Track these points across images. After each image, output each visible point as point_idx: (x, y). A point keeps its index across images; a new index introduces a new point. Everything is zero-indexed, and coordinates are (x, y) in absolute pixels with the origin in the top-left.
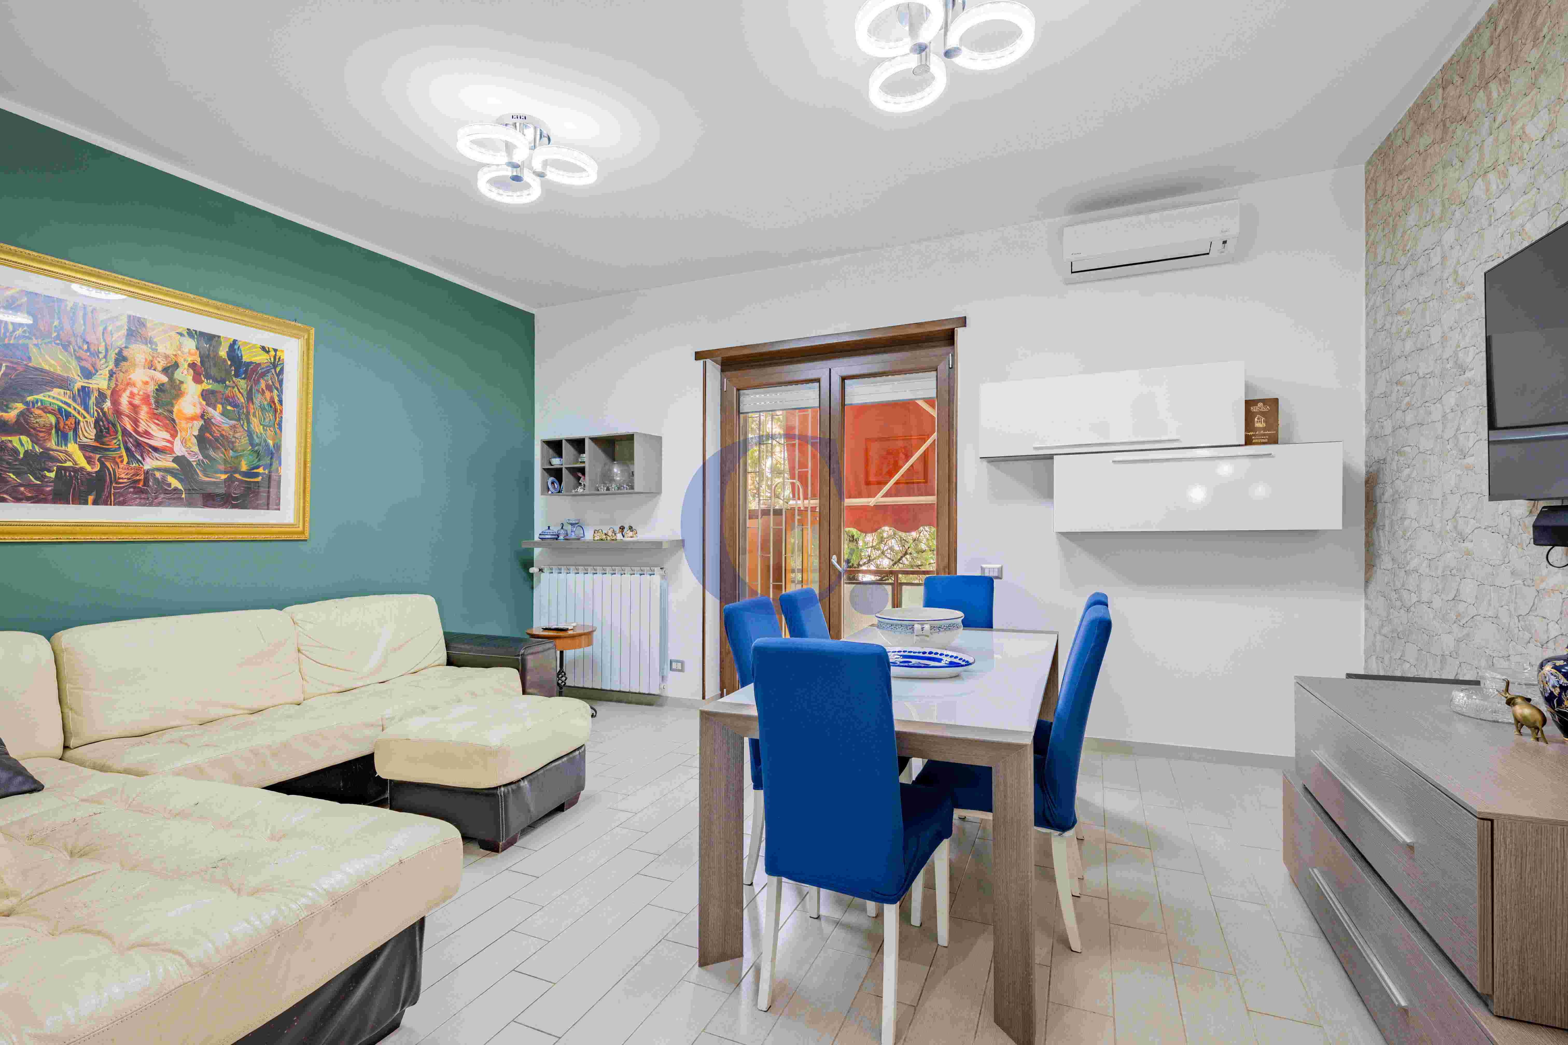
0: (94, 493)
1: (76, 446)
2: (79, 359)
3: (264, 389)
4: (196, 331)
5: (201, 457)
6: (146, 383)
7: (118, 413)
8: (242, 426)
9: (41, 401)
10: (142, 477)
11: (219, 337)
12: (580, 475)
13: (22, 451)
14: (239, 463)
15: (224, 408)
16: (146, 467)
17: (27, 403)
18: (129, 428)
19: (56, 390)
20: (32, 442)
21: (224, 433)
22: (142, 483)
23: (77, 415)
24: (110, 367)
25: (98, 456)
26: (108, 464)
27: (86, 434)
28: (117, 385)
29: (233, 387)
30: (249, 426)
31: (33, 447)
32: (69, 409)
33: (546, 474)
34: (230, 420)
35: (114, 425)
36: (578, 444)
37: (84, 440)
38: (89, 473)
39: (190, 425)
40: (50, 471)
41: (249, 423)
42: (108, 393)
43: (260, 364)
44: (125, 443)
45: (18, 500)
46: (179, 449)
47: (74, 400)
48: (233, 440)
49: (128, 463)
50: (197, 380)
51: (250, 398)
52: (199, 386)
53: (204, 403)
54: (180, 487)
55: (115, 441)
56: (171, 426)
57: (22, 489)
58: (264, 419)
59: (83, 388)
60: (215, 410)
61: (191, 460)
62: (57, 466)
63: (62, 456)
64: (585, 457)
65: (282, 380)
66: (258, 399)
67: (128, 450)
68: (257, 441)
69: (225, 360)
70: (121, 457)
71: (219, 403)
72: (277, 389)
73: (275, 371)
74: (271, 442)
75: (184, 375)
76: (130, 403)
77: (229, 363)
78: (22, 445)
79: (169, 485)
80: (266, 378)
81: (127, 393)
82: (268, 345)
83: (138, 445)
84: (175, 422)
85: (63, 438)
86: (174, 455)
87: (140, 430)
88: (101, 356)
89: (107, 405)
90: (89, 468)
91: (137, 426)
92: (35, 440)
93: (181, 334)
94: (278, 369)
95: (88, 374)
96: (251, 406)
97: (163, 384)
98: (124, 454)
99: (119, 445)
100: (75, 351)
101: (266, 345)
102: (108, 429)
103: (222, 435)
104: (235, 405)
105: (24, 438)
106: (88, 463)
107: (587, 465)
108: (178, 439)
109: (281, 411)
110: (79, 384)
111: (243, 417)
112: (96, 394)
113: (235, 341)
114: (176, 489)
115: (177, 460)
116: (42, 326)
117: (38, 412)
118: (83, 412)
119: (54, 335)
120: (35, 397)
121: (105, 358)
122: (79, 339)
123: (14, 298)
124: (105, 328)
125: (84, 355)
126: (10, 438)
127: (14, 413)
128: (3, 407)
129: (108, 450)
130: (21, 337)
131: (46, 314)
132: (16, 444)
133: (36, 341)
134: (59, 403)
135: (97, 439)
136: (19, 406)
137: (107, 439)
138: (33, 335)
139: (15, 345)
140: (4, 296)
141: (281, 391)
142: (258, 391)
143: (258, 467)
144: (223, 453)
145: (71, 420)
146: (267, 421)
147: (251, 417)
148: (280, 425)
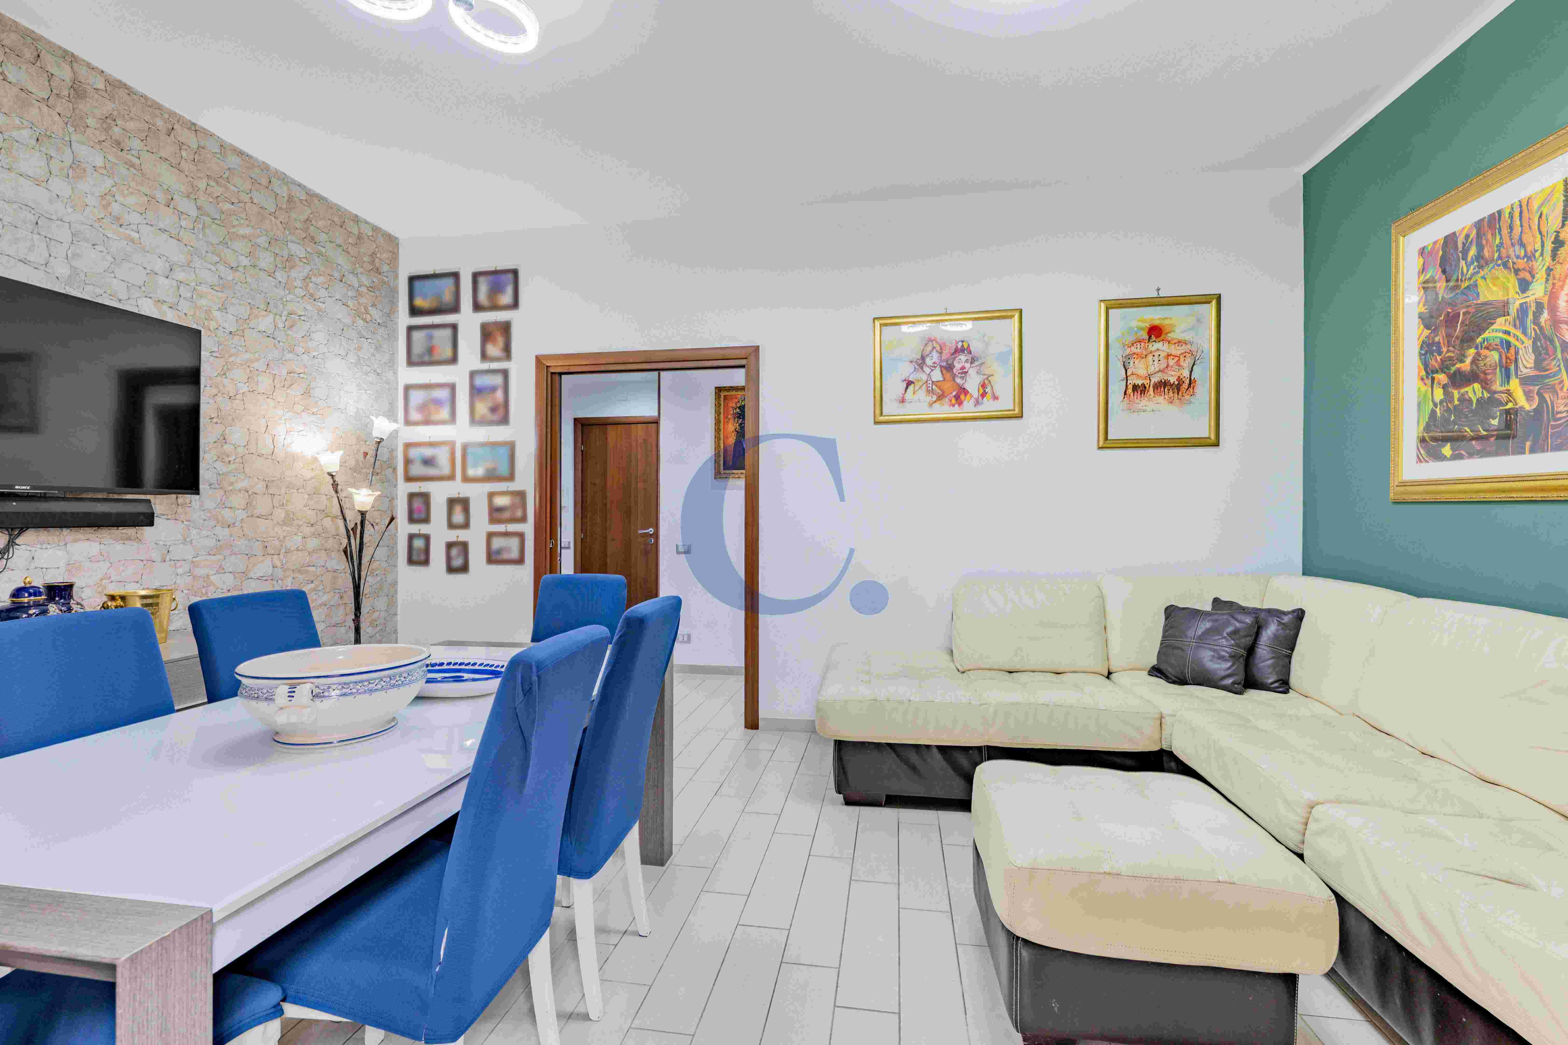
0: (1531, 438)
1: (1517, 380)
2: (1517, 272)
9: (1488, 339)
13: (1474, 400)
17: (1476, 348)
19: (1500, 320)
20: (1483, 388)
23: (1517, 343)
24: (1547, 264)
25: (1537, 388)
26: (1545, 396)
27: (1525, 362)
31: (1483, 393)
32: (1511, 339)
35: (1552, 341)
37: (1525, 371)
38: (1527, 413)
40: (1494, 417)
42: (1545, 301)
45: (1472, 456)
47: (1514, 324)
55: (1554, 363)
57: (1474, 442)
59: (1521, 305)
62: (1501, 410)
63: (1504, 397)
70: (1562, 382)
78: (1475, 394)
85: (1505, 375)
88: (1537, 254)
90: (1527, 407)
92: (1486, 385)
95: (1524, 286)
99: (1559, 366)
100: (1514, 263)
102: (1546, 349)
105: (1477, 385)
106: (1527, 400)
110: (1517, 305)
112: (1533, 307)
116: (1486, 253)
117: (1484, 352)
118: (1521, 336)
119: (1496, 255)
120: (1482, 336)
121: (1542, 254)
122: (1517, 247)
123: (1467, 236)
124: (1540, 217)
125: (1521, 264)
126: (1466, 389)
127: (1468, 360)
128: (1461, 359)
129: (1548, 377)
130: (1473, 275)
131: (1489, 236)
132: (1471, 395)
133: (1482, 273)
134: (1501, 335)
135: (1538, 364)
136: (1472, 351)
137: (1546, 362)
138: (1481, 267)
139: (1468, 287)
140: (1461, 240)
145: (1513, 350)
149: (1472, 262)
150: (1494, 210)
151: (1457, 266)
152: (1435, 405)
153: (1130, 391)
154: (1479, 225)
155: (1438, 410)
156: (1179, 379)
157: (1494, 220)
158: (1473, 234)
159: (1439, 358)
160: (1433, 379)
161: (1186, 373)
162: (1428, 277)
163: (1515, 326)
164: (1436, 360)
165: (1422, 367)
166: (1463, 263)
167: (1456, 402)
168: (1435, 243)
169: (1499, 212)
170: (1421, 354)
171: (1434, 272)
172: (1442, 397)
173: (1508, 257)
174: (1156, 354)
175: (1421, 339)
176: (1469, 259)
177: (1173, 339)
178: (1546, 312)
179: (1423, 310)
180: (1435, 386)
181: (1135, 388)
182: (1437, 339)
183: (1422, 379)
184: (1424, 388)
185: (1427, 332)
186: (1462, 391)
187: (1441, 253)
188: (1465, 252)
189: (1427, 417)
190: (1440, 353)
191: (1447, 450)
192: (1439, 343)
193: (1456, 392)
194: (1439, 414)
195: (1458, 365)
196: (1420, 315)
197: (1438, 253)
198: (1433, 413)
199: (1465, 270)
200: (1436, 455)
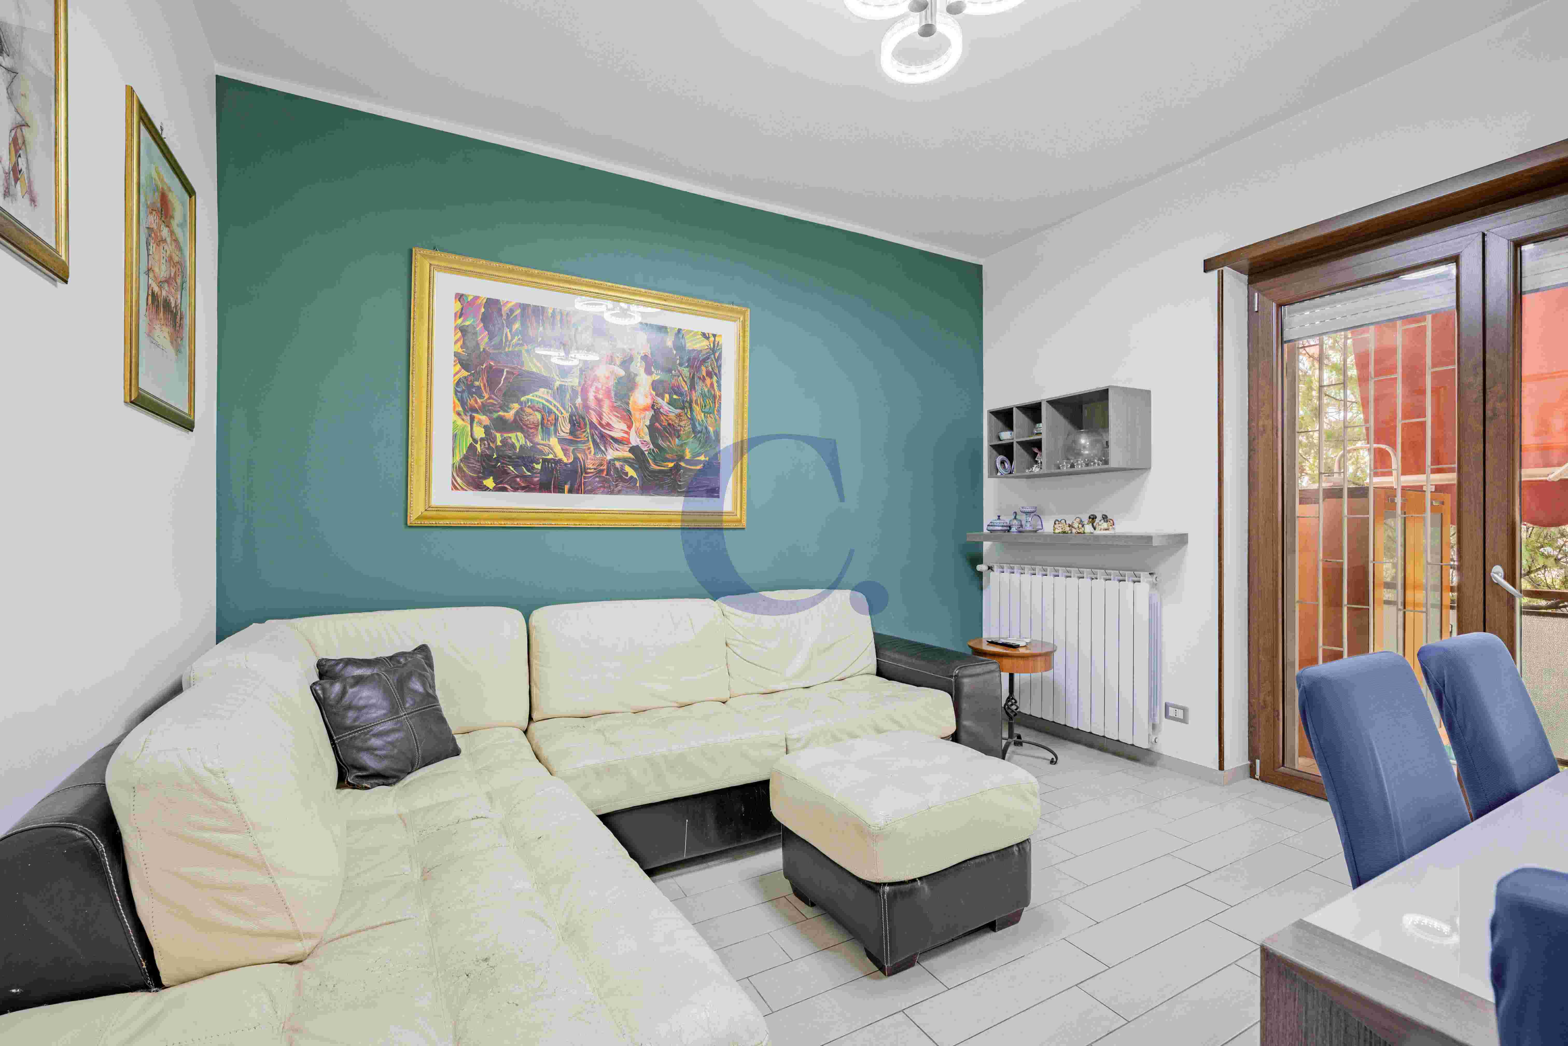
0: (569, 483)
1: (556, 440)
4: (648, 324)
5: (652, 447)
6: (608, 378)
7: (586, 407)
8: (686, 414)
9: (531, 400)
10: (605, 467)
11: (666, 327)
12: (1036, 450)
13: (518, 446)
14: (684, 451)
16: (609, 458)
17: (521, 403)
18: (595, 421)
19: (542, 390)
20: (525, 437)
21: (670, 422)
22: (605, 473)
23: (557, 412)
25: (572, 448)
26: (579, 455)
27: (563, 429)
28: (585, 381)
29: (679, 376)
30: (691, 414)
31: (526, 442)
32: (551, 407)
33: (995, 452)
35: (584, 419)
36: (1033, 411)
37: (563, 434)
38: (566, 464)
39: (642, 416)
40: (538, 464)
41: (691, 410)
42: (579, 389)
43: (701, 351)
44: (592, 436)
45: (515, 489)
46: (634, 441)
47: (555, 399)
48: (679, 428)
49: (594, 454)
50: (648, 372)
52: (649, 377)
53: (654, 393)
54: (635, 476)
55: (584, 434)
56: (628, 417)
57: (518, 479)
58: (705, 406)
59: (561, 386)
61: (644, 449)
62: (543, 459)
63: (546, 449)
64: (1042, 427)
65: (720, 365)
66: (699, 386)
67: (594, 441)
68: (699, 428)
69: (671, 350)
70: (589, 448)
72: (716, 374)
73: (715, 357)
74: (711, 429)
75: (638, 367)
76: (596, 398)
77: (675, 352)
78: (518, 441)
79: (626, 474)
80: (706, 364)
81: (593, 389)
82: (708, 331)
83: (603, 436)
84: (631, 414)
85: (547, 433)
86: (631, 446)
87: (603, 422)
89: (579, 401)
90: (565, 460)
91: (601, 418)
92: (527, 436)
93: (635, 329)
94: (717, 354)
95: (564, 373)
96: (694, 393)
97: (621, 378)
98: (592, 446)
99: (588, 437)
101: (706, 332)
103: (669, 424)
104: (680, 394)
105: (520, 434)
106: (565, 455)
107: (1044, 437)
108: (633, 429)
109: (720, 397)
110: (557, 384)
111: (687, 405)
112: (570, 391)
113: (679, 331)
114: (632, 477)
115: (633, 450)
116: (532, 334)
117: (528, 410)
118: (560, 408)
119: (539, 339)
120: (527, 397)
123: (511, 311)
126: (510, 435)
127: (512, 412)
128: (505, 407)
129: (580, 442)
130: (517, 345)
131: (533, 320)
132: (514, 440)
133: (527, 347)
134: (543, 401)
135: (572, 433)
136: (515, 406)
137: (579, 432)
138: (527, 342)
139: (512, 352)
140: (505, 310)
141: (719, 376)
142: (700, 378)
143: (699, 455)
144: (670, 442)
145: (553, 417)
146: (708, 407)
147: (694, 405)
148: (719, 411)
149: (516, 334)
150: (539, 305)
151: (501, 330)
152: (475, 441)
154: (523, 307)
155: (478, 446)
157: (538, 310)
158: (518, 311)
159: (479, 400)
160: (472, 417)
162: (467, 323)
164: (476, 402)
165: (458, 403)
166: (507, 330)
167: (499, 443)
168: (476, 298)
169: (543, 308)
170: (456, 392)
171: (473, 322)
172: (484, 436)
175: (457, 377)
176: (513, 329)
178: (579, 397)
179: (460, 350)
180: (475, 425)
182: (477, 383)
183: (459, 414)
184: (460, 422)
185: (465, 373)
186: (505, 435)
187: (483, 310)
188: (510, 321)
189: (465, 450)
190: (481, 397)
191: (489, 482)
192: (478, 387)
193: (498, 435)
194: (479, 449)
195: (501, 413)
196: (456, 354)
197: (480, 309)
198: (472, 448)
199: (510, 338)
200: (479, 486)
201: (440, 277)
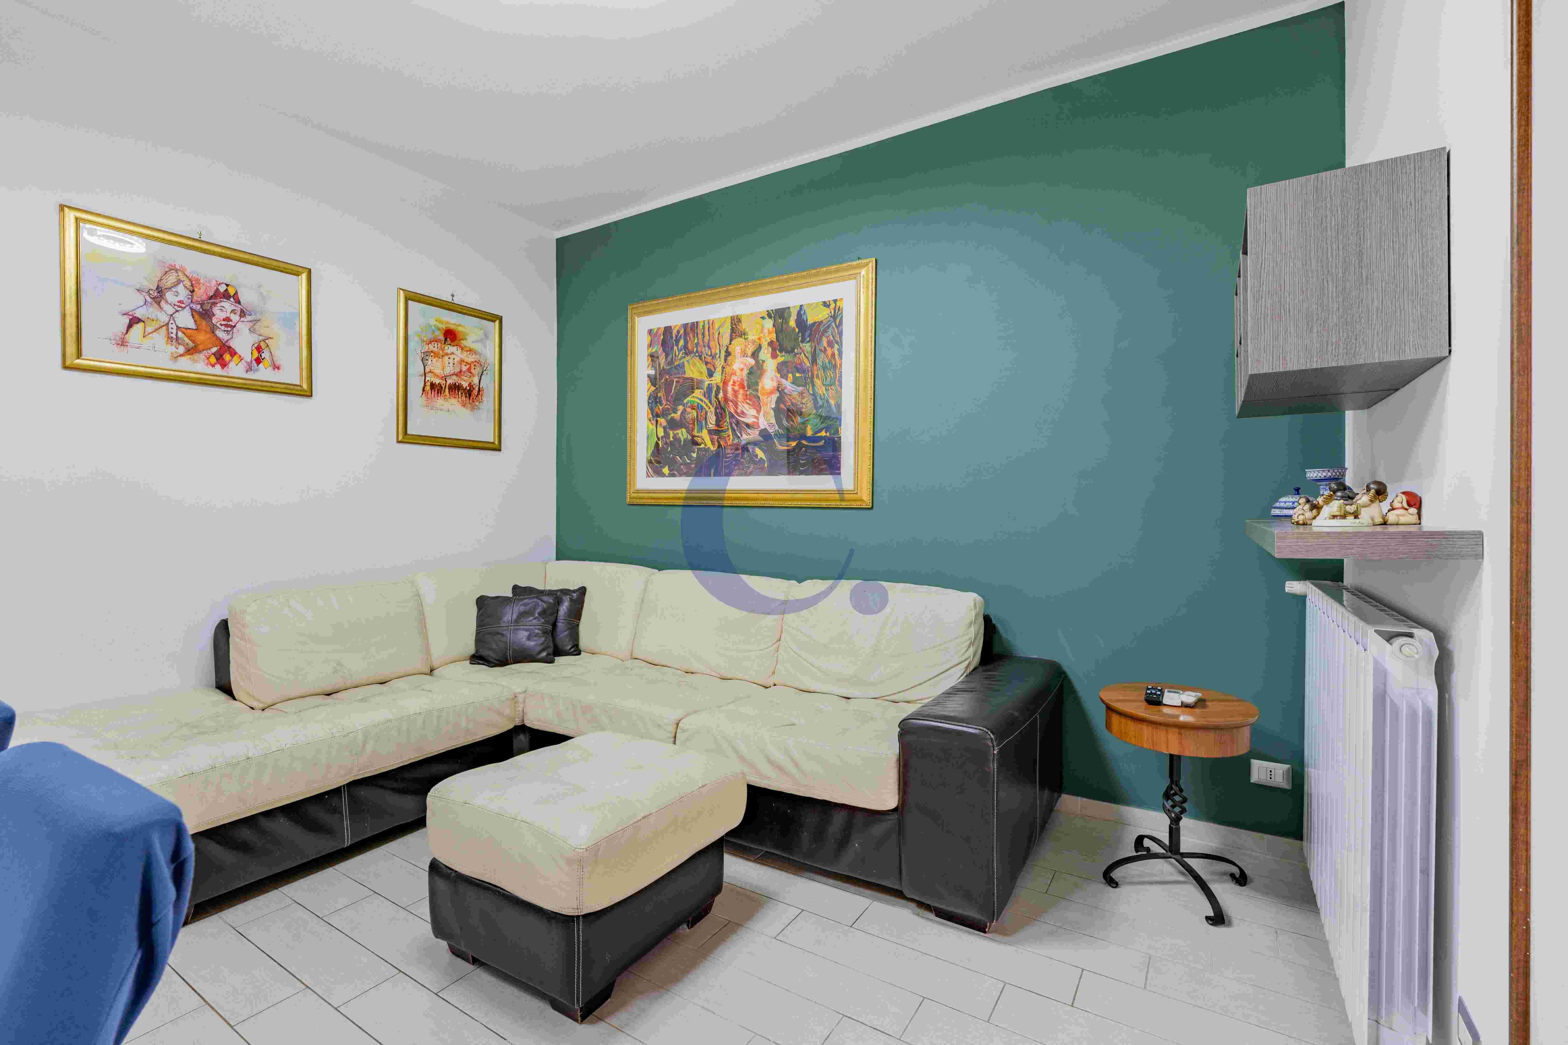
1: (706, 431)
2: (707, 363)
3: (826, 346)
4: (772, 310)
5: (777, 428)
6: (742, 370)
7: (726, 399)
8: (808, 390)
9: (690, 401)
10: (741, 451)
11: (789, 308)
13: (682, 440)
14: (805, 429)
15: (794, 376)
16: (743, 443)
17: (684, 406)
18: (732, 411)
19: (696, 392)
20: (687, 432)
21: (793, 400)
22: (740, 456)
23: (706, 408)
25: (717, 437)
26: (722, 443)
27: (711, 421)
28: (725, 377)
29: (801, 353)
30: (813, 389)
31: (687, 436)
32: (703, 405)
34: (799, 386)
37: (711, 426)
38: (712, 452)
39: (769, 399)
40: (694, 453)
41: (813, 385)
42: (721, 385)
43: (822, 322)
44: (731, 424)
45: (681, 475)
46: (763, 424)
48: (802, 406)
49: (732, 441)
50: (774, 356)
51: (814, 361)
52: (775, 360)
53: (779, 375)
54: (764, 458)
56: (757, 404)
57: (682, 467)
59: (709, 384)
60: (787, 380)
61: (770, 431)
62: (698, 448)
63: (699, 440)
65: (842, 331)
66: (821, 359)
67: (733, 430)
68: (820, 403)
69: (794, 329)
70: (729, 436)
71: (790, 373)
72: (837, 343)
73: (835, 323)
74: (832, 402)
75: (765, 354)
76: (733, 390)
77: (797, 330)
78: (683, 435)
79: (756, 456)
80: (828, 334)
81: (731, 382)
82: (828, 298)
83: (738, 423)
84: (759, 399)
85: (700, 426)
86: (760, 429)
87: (739, 411)
88: (717, 356)
89: (721, 395)
90: (712, 448)
91: (737, 408)
92: (689, 430)
93: (763, 318)
94: (838, 321)
95: (711, 374)
96: (815, 368)
97: (752, 368)
98: (731, 433)
100: (705, 358)
101: (826, 300)
102: (721, 414)
103: (792, 403)
104: (803, 371)
105: (684, 430)
106: (712, 444)
108: (761, 414)
109: (841, 365)
110: (706, 383)
111: (809, 381)
113: (801, 306)
114: (761, 460)
116: (690, 346)
117: (689, 410)
118: (709, 404)
119: (695, 350)
120: (688, 399)
121: (719, 357)
122: (707, 348)
123: (678, 332)
124: (719, 334)
125: (709, 359)
126: (678, 431)
127: (679, 413)
128: (675, 411)
129: (722, 431)
130: (682, 358)
131: (691, 336)
132: (681, 436)
133: (688, 358)
134: (698, 401)
135: (717, 423)
136: (681, 408)
137: (721, 423)
138: (686, 354)
139: (678, 365)
140: (674, 332)
141: (840, 344)
142: (821, 350)
143: (821, 431)
144: (793, 421)
145: (704, 412)
146: (829, 379)
147: (815, 380)
148: (840, 382)
149: (681, 350)
150: (695, 321)
151: (672, 348)
152: (658, 439)
153: (428, 388)
154: (685, 326)
155: (660, 442)
156: (470, 385)
157: (694, 326)
158: (682, 331)
159: (661, 408)
160: (657, 421)
161: (476, 380)
162: (654, 350)
163: (705, 396)
164: (659, 409)
165: (650, 411)
166: (675, 348)
167: (672, 439)
168: (658, 329)
169: (697, 322)
170: (648, 404)
171: (657, 348)
172: (663, 434)
173: (702, 352)
174: (452, 356)
175: (649, 392)
176: (680, 347)
177: (466, 347)
178: (721, 391)
179: (650, 372)
180: (658, 426)
181: (433, 385)
182: (659, 394)
183: (650, 420)
184: (651, 426)
185: (653, 388)
186: (675, 432)
187: (662, 337)
188: (677, 341)
189: (653, 446)
190: (661, 404)
191: (666, 470)
192: (660, 397)
193: (671, 432)
194: (661, 446)
195: (672, 415)
196: (649, 376)
197: (660, 336)
198: (657, 444)
199: (677, 353)
200: (659, 473)
201: (638, 320)
